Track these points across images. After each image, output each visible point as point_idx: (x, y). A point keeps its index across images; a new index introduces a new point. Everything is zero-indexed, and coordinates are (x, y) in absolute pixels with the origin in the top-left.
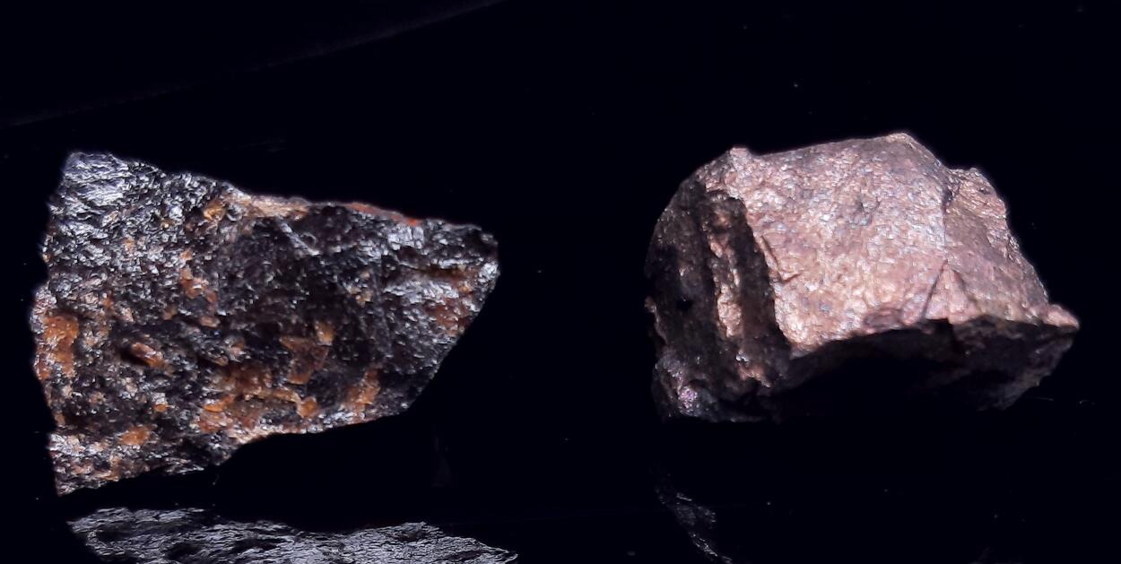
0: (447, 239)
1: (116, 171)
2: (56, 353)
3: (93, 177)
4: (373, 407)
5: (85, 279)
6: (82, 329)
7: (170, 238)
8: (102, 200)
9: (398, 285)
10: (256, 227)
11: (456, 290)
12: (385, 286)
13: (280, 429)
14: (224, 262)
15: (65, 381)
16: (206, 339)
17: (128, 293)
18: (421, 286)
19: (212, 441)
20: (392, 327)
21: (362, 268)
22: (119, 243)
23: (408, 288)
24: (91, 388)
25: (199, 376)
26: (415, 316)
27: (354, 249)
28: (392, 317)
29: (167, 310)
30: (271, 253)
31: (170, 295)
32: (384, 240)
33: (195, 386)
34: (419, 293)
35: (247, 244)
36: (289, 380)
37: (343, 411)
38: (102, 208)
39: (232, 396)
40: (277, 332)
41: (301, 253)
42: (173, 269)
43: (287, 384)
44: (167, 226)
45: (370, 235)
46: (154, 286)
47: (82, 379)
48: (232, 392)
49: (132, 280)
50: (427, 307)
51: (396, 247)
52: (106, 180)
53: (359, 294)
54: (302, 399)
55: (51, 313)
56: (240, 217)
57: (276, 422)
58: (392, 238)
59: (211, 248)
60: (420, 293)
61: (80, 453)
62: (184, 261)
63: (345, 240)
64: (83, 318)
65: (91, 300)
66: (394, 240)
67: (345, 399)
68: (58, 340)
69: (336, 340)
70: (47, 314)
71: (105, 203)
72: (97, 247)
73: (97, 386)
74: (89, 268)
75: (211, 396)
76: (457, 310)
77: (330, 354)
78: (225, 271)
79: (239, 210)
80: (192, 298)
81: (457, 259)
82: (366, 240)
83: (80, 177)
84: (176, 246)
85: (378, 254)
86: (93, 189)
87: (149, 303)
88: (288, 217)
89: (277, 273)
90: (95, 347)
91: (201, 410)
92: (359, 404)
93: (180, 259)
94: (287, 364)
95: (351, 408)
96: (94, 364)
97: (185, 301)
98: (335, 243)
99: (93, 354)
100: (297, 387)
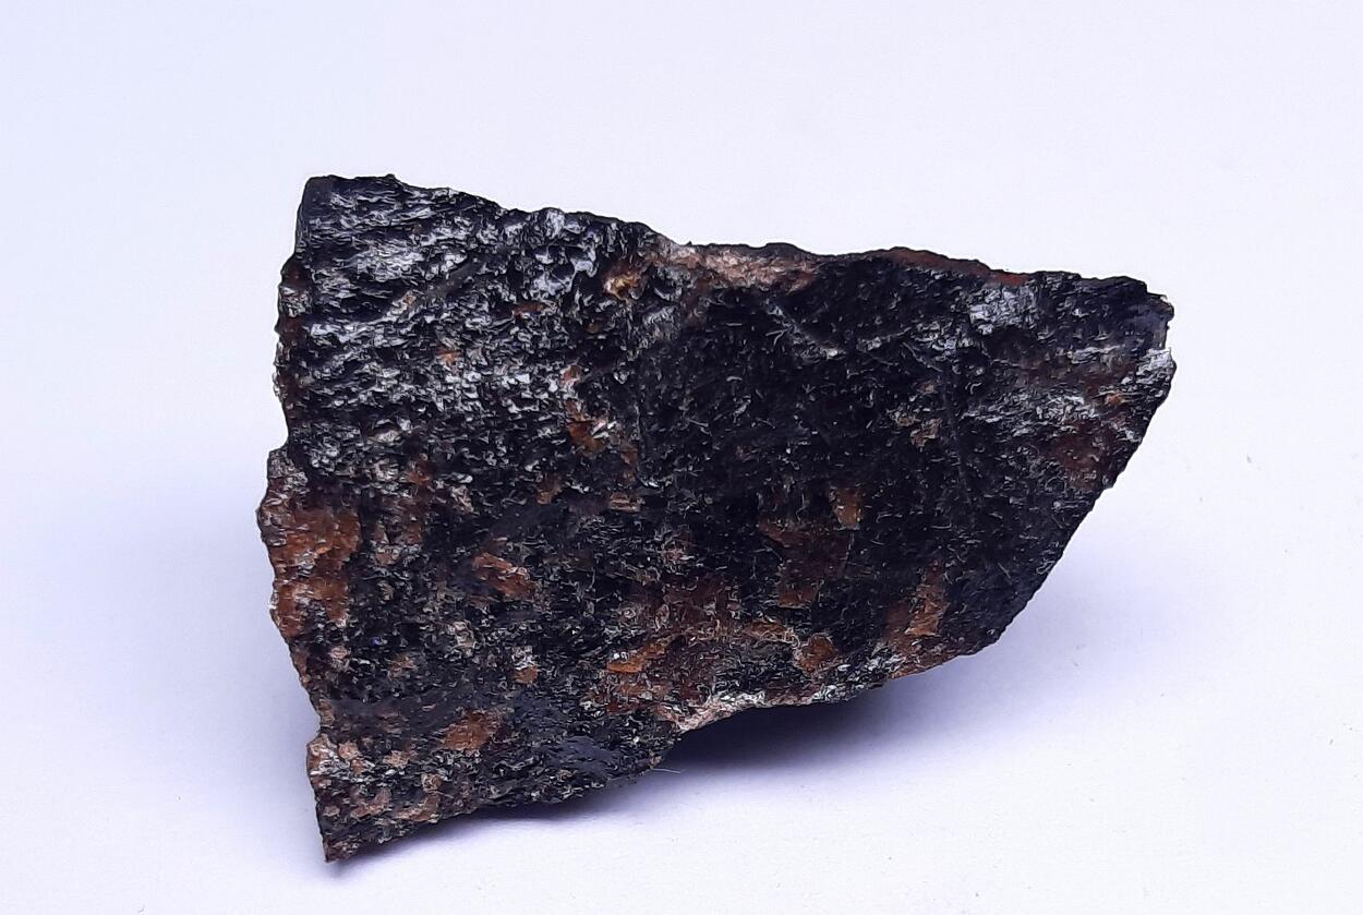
0: (1084, 308)
1: (406, 208)
2: (312, 583)
3: (364, 224)
4: (937, 641)
5: (368, 431)
6: (367, 533)
7: (535, 340)
8: (384, 268)
9: (989, 402)
10: (712, 310)
11: (1095, 404)
12: (965, 408)
13: (756, 699)
14: (652, 382)
15: (335, 636)
16: (618, 535)
17: (462, 456)
18: (1030, 400)
19: (627, 732)
20: (977, 484)
21: (923, 374)
22: (430, 355)
23: (1006, 408)
24: (394, 649)
25: (598, 607)
26: (1021, 459)
27: (906, 337)
28: (975, 463)
29: (543, 485)
30: (743, 358)
31: (550, 455)
32: (962, 315)
33: (589, 626)
34: (1026, 417)
35: (696, 346)
36: (777, 603)
37: (880, 653)
38: (387, 284)
39: (665, 642)
40: (753, 512)
41: (805, 355)
42: (552, 404)
43: (772, 611)
44: (526, 315)
45: (936, 310)
46: (513, 439)
47: (370, 632)
48: (664, 633)
49: (467, 431)
50: (1043, 439)
51: (987, 330)
52: (389, 227)
53: (916, 425)
54: (803, 639)
55: (299, 504)
56: (679, 292)
57: (748, 686)
58: (978, 313)
59: (623, 355)
60: (1031, 415)
61: (366, 774)
62: (569, 384)
63: (890, 324)
64: (371, 510)
65: (385, 474)
66: (979, 315)
67: (882, 631)
68: (316, 555)
69: (869, 519)
70: (292, 505)
71: (390, 275)
72: (386, 366)
73: (403, 643)
74: (376, 409)
75: (621, 644)
76: (1099, 442)
77: (858, 546)
78: (655, 399)
79: (674, 276)
80: (593, 458)
81: (1099, 344)
82: (928, 321)
83: (338, 226)
84: (551, 355)
85: (950, 345)
86: (366, 247)
87: (507, 475)
88: (776, 286)
89: (754, 396)
90: (398, 565)
91: (601, 674)
92: (912, 637)
93: (564, 383)
94: (771, 572)
95: (894, 646)
96: (396, 599)
97: (578, 467)
98: (870, 332)
99: (391, 581)
100: (790, 617)
